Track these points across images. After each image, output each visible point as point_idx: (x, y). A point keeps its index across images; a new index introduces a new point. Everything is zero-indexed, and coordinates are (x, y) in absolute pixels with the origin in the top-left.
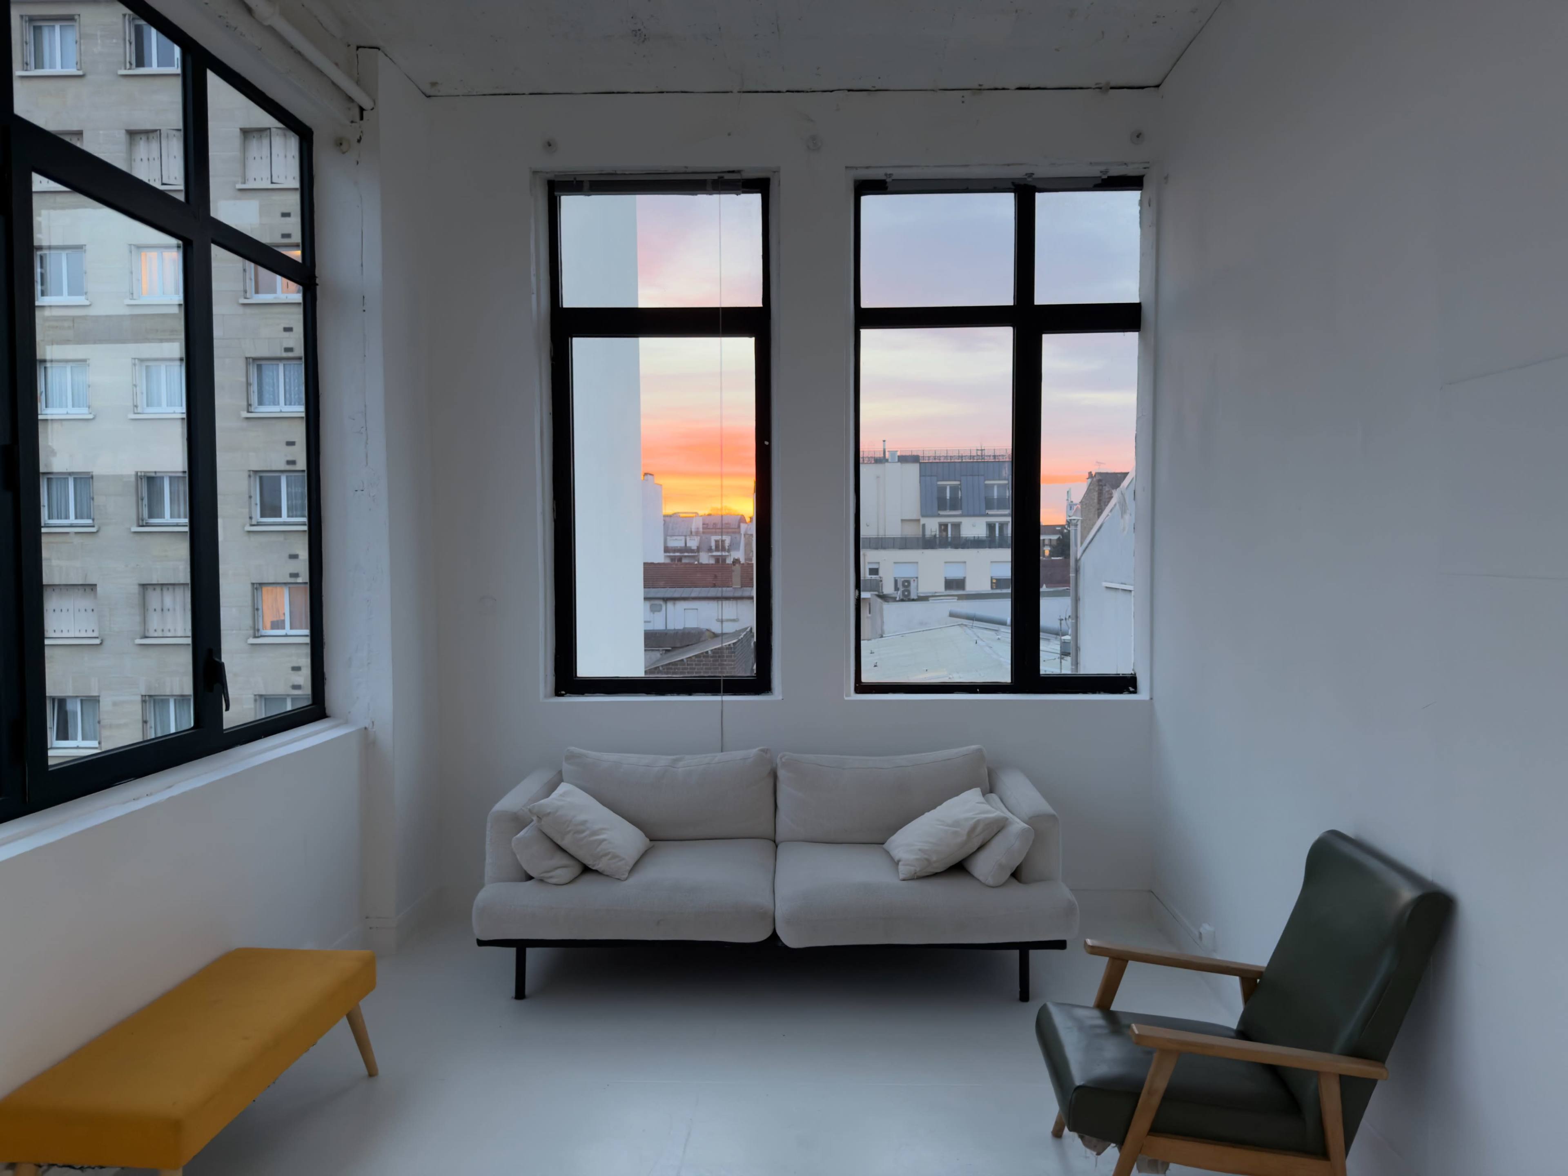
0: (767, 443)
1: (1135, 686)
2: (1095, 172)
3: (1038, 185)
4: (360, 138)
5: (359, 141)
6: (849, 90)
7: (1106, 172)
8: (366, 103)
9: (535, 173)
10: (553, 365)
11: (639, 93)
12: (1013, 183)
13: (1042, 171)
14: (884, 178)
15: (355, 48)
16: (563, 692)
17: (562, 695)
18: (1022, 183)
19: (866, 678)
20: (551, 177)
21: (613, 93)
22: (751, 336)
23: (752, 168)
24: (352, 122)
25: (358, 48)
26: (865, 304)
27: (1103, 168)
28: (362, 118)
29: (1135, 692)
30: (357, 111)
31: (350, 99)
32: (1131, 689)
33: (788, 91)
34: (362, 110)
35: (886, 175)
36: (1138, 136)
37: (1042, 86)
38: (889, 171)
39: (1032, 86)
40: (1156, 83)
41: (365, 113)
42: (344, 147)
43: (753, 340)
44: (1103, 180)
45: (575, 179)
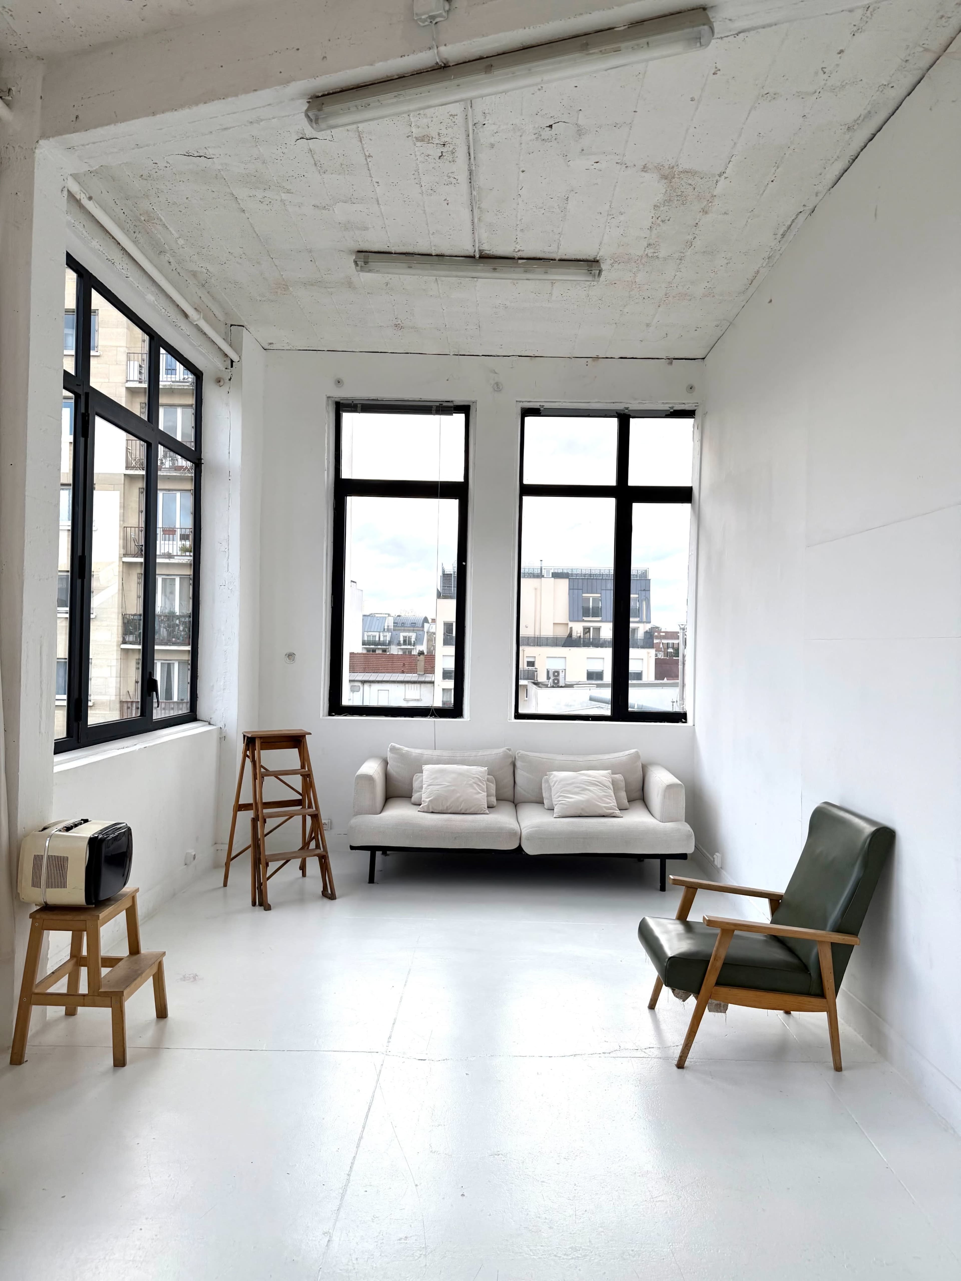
0: (464, 563)
1: (686, 719)
2: (666, 407)
3: (632, 415)
4: (231, 378)
5: (230, 380)
6: (519, 356)
7: (672, 408)
8: (235, 357)
9: (329, 397)
10: (334, 513)
11: (393, 353)
12: (617, 412)
13: (634, 406)
14: (539, 407)
15: (230, 326)
16: (334, 714)
17: (333, 716)
18: (622, 412)
19: (521, 711)
20: (337, 400)
21: (378, 352)
22: (456, 499)
23: (459, 399)
24: (226, 369)
25: (231, 325)
26: (526, 482)
27: (670, 406)
28: (232, 366)
29: (686, 722)
30: (230, 362)
31: (226, 355)
32: (683, 720)
33: (483, 355)
34: (232, 362)
35: (540, 406)
36: (691, 389)
37: (635, 357)
38: (542, 404)
39: (628, 357)
40: (703, 357)
41: (234, 363)
42: (221, 383)
43: (457, 500)
44: (671, 412)
45: (353, 402)
